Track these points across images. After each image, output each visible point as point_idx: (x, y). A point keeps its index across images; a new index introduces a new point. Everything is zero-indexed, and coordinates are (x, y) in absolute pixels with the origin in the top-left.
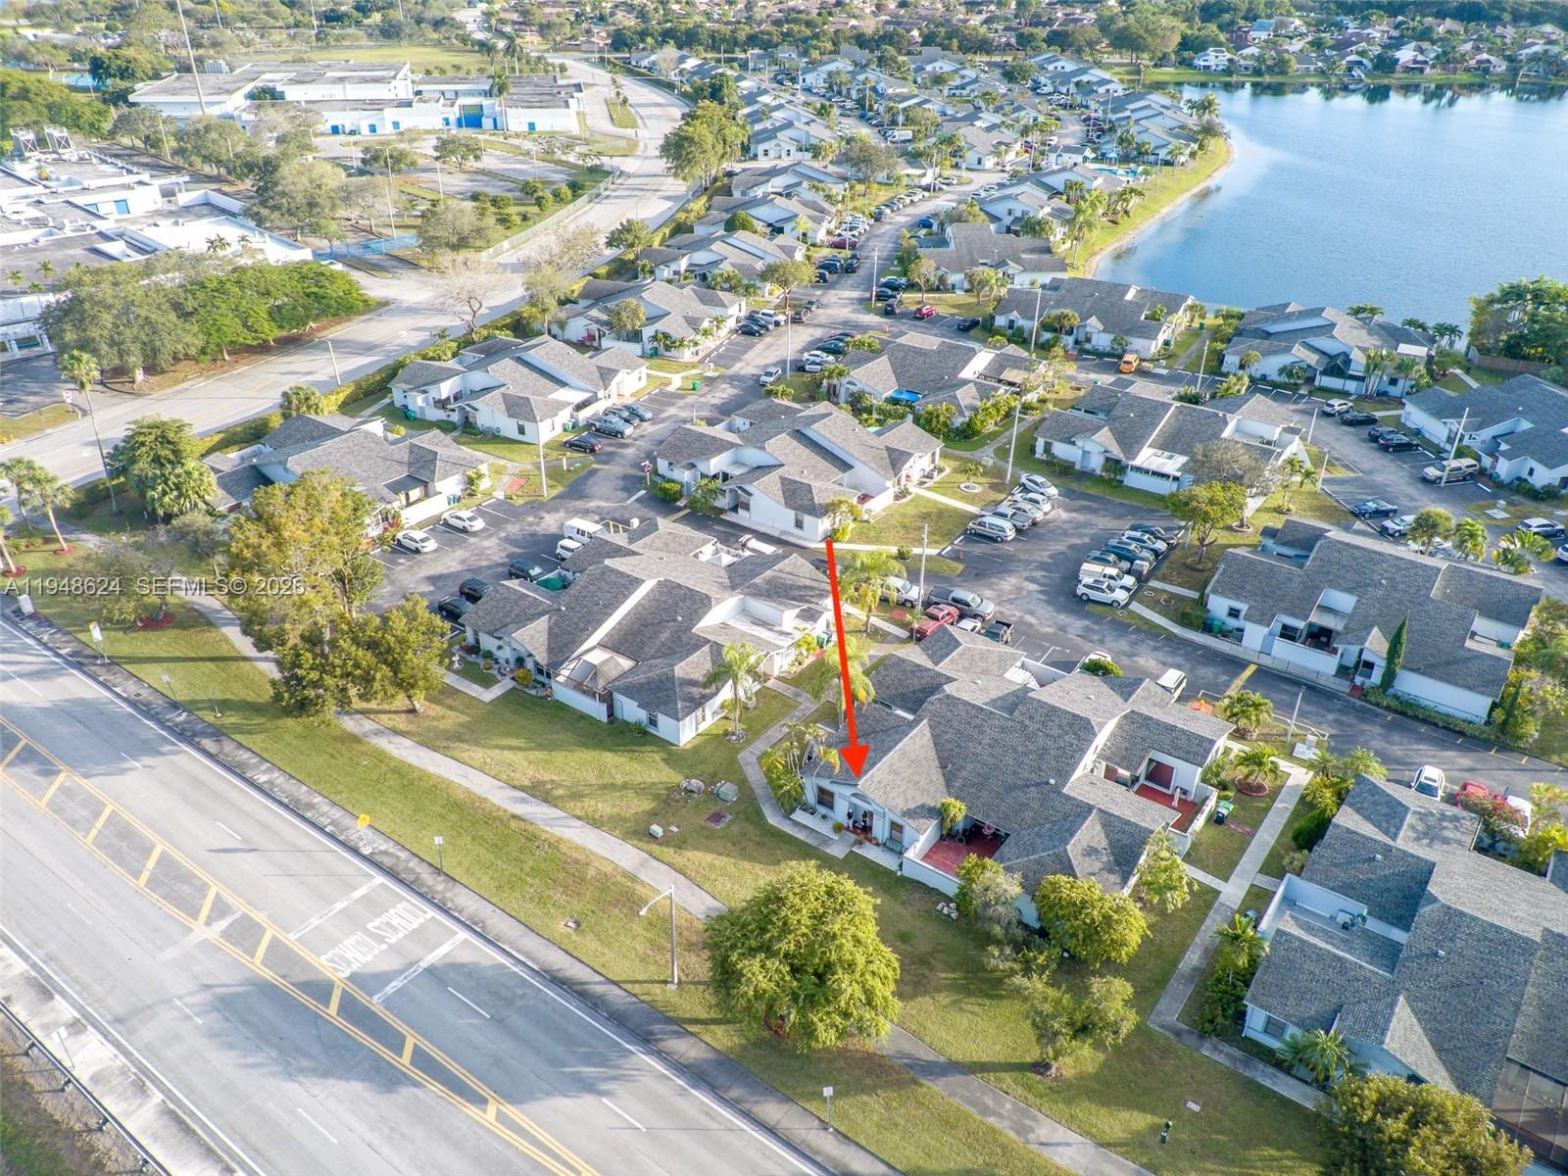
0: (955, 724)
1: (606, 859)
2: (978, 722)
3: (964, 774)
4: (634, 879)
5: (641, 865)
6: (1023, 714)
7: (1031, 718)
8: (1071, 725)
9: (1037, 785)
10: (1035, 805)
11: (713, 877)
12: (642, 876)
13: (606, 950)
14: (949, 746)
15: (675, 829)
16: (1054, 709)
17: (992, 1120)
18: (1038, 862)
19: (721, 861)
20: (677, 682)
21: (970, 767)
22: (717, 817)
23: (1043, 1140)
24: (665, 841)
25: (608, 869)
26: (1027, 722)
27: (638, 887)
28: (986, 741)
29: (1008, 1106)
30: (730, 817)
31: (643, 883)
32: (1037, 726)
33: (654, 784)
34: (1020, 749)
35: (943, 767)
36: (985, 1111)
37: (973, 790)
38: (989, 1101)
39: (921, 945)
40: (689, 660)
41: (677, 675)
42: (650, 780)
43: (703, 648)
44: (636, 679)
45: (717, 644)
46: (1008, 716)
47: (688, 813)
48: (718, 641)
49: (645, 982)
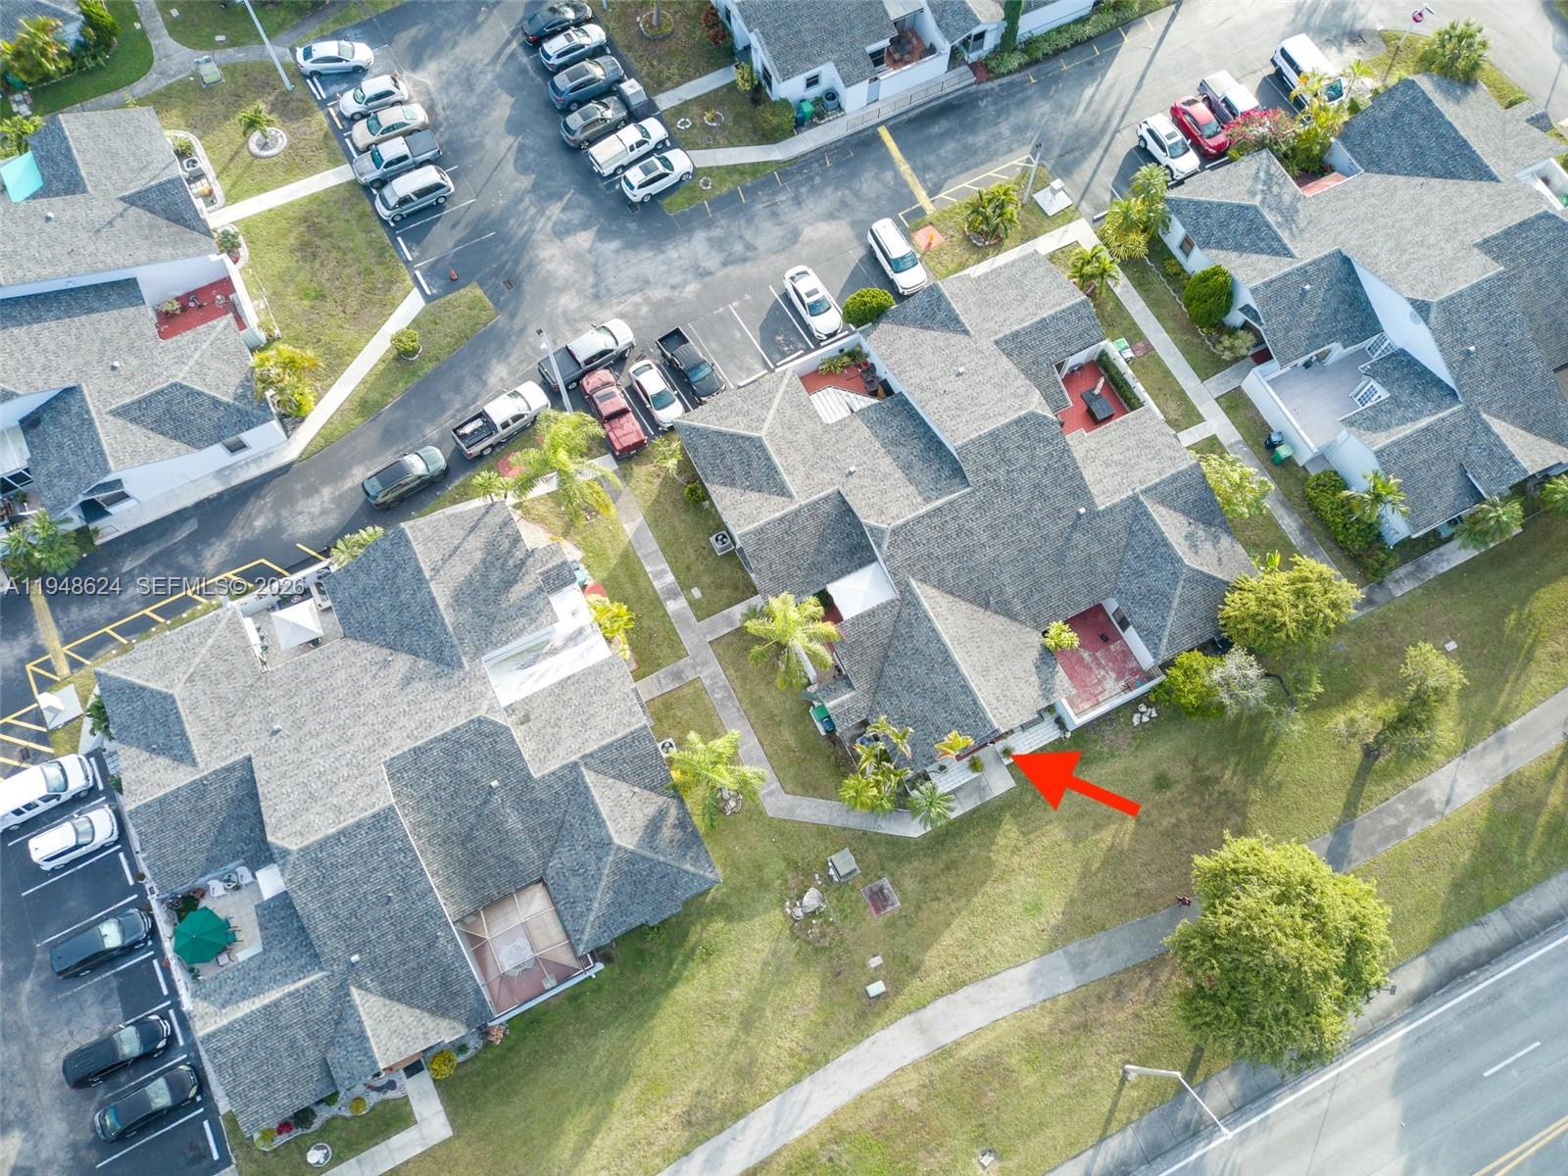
0: (938, 552)
1: (894, 1075)
2: (952, 526)
3: (1010, 591)
4: (946, 1052)
5: (923, 1031)
6: (977, 472)
7: (987, 468)
8: (1025, 435)
9: (1074, 527)
10: (1096, 548)
11: (983, 951)
12: (947, 1039)
13: (1048, 1132)
14: (964, 580)
15: (876, 961)
16: (993, 435)
17: (1411, 831)
18: (1183, 603)
19: (959, 930)
20: (646, 854)
21: (1005, 578)
22: (879, 899)
23: (1444, 798)
24: (896, 986)
25: (913, 1081)
26: (991, 476)
27: (964, 1052)
28: (984, 538)
29: (1401, 807)
30: (886, 882)
31: (957, 1043)
32: (1002, 471)
33: (774, 952)
34: (1019, 510)
35: (986, 606)
36: (1399, 831)
37: (1036, 597)
38: (1391, 821)
39: (1180, 771)
40: (604, 814)
41: (631, 847)
42: (763, 955)
43: (587, 779)
44: (596, 905)
45: (591, 755)
46: (968, 490)
47: (854, 930)
48: (588, 751)
49: (1115, 1103)
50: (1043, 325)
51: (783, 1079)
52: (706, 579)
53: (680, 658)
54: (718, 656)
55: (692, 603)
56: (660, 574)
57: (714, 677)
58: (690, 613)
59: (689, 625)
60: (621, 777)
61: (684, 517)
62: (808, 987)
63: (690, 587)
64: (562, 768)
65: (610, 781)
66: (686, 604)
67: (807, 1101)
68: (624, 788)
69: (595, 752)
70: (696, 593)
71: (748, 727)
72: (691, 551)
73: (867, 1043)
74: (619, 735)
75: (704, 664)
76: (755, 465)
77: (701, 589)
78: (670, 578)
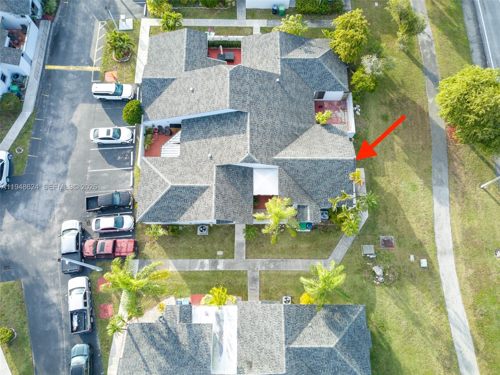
0: (268, 141)
1: (458, 273)
2: (260, 129)
3: (295, 124)
4: (456, 248)
5: (445, 253)
6: (243, 107)
7: (243, 101)
8: (238, 80)
9: (282, 87)
10: (294, 85)
11: (423, 215)
12: (451, 246)
13: (496, 227)
14: (283, 138)
15: (412, 258)
16: (232, 91)
17: (434, 53)
19: (412, 219)
20: (342, 334)
21: (290, 123)
22: (387, 244)
24: (426, 256)
25: (462, 266)
26: (248, 102)
27: (458, 242)
28: (270, 120)
29: (425, 51)
30: (382, 237)
31: (454, 243)
32: (248, 97)
33: (393, 298)
34: (266, 101)
35: (297, 137)
36: (433, 56)
37: (302, 117)
38: (429, 56)
39: (384, 110)
40: (316, 346)
41: (338, 340)
42: (393, 303)
43: (297, 346)
44: (355, 370)
45: (286, 339)
46: (249, 114)
47: (396, 260)
48: (284, 340)
49: (493, 198)
50: (188, 50)
51: (444, 319)
52: (216, 246)
53: (247, 275)
54: (254, 258)
55: (224, 257)
56: (202, 265)
57: (263, 264)
58: (228, 260)
59: (233, 264)
60: (301, 329)
61: (181, 241)
62: (412, 291)
63: (216, 255)
64: (286, 356)
65: (301, 335)
66: (223, 260)
67: (456, 313)
68: (307, 330)
69: (286, 336)
70: (220, 253)
71: (292, 260)
72: (199, 246)
73: (442, 277)
74: (283, 321)
75: (254, 266)
76: (183, 195)
77: (219, 250)
78: (207, 261)
